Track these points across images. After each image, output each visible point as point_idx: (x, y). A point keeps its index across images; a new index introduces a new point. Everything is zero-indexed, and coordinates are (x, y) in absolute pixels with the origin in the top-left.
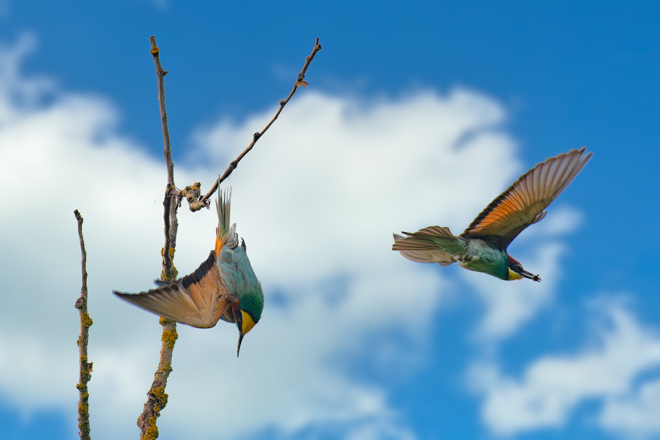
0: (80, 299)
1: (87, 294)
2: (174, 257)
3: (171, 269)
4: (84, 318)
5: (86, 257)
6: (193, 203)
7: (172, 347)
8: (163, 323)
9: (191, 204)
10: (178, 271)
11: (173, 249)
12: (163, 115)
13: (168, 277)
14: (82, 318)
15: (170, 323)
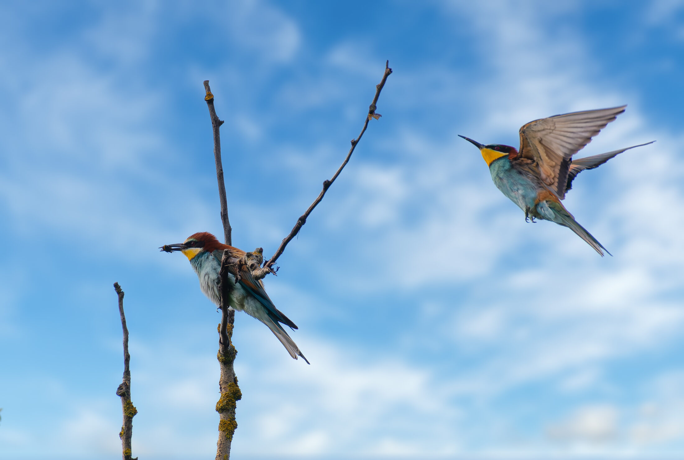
0: (122, 384)
1: (130, 379)
2: (232, 334)
3: (229, 348)
4: (127, 407)
5: (128, 337)
6: (256, 271)
7: (230, 438)
8: (220, 410)
9: (253, 271)
10: (237, 351)
11: (231, 325)
12: (219, 171)
13: (226, 357)
14: (125, 407)
15: (228, 410)
